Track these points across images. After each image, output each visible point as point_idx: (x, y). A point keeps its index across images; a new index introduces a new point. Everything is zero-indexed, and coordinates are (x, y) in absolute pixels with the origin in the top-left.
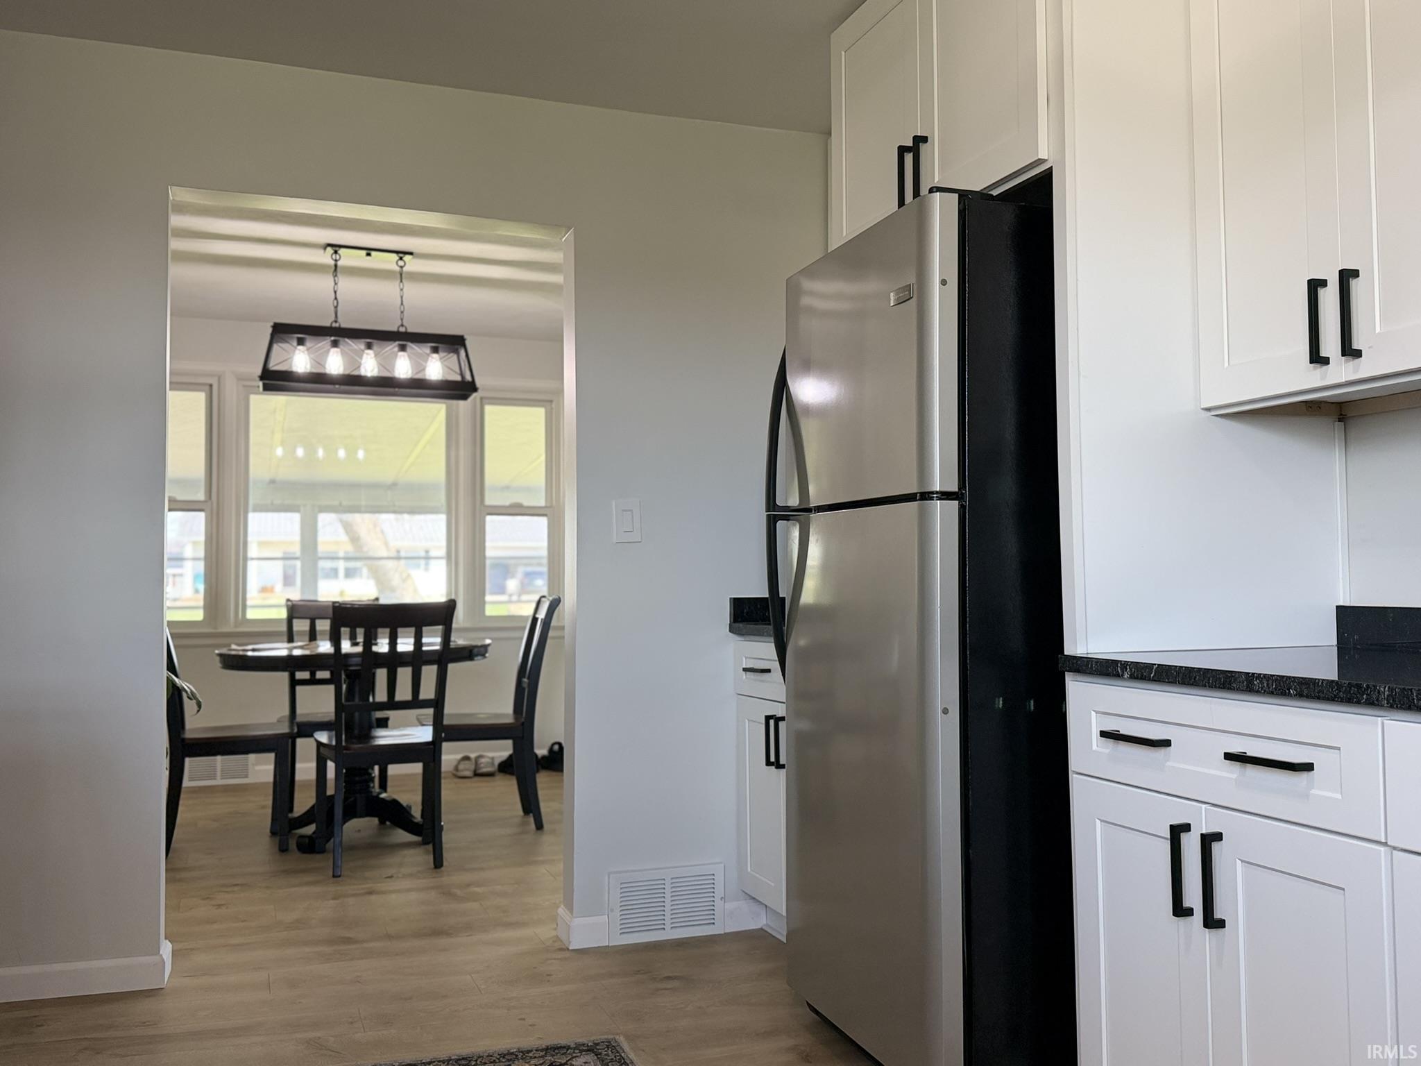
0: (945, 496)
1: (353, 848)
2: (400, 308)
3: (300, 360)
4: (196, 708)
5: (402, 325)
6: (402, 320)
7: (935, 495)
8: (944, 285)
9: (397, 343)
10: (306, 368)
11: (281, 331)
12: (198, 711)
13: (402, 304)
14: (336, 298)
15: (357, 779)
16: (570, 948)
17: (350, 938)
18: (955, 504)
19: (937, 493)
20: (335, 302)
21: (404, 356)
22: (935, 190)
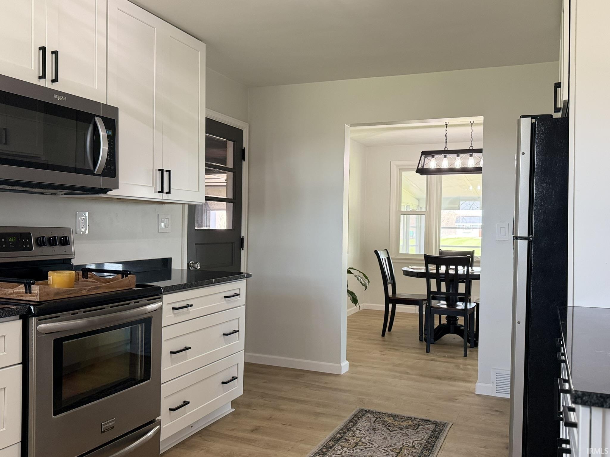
0: (523, 238)
1: (445, 344)
2: (471, 139)
3: (432, 163)
4: (365, 289)
5: (472, 146)
6: (471, 144)
7: (519, 238)
8: (524, 154)
9: (469, 154)
10: (435, 167)
11: (426, 154)
12: (366, 290)
13: (472, 138)
14: (446, 139)
15: (451, 319)
16: (476, 393)
17: (409, 373)
18: (526, 242)
19: (519, 237)
20: (446, 140)
21: (472, 158)
22: (522, 117)
